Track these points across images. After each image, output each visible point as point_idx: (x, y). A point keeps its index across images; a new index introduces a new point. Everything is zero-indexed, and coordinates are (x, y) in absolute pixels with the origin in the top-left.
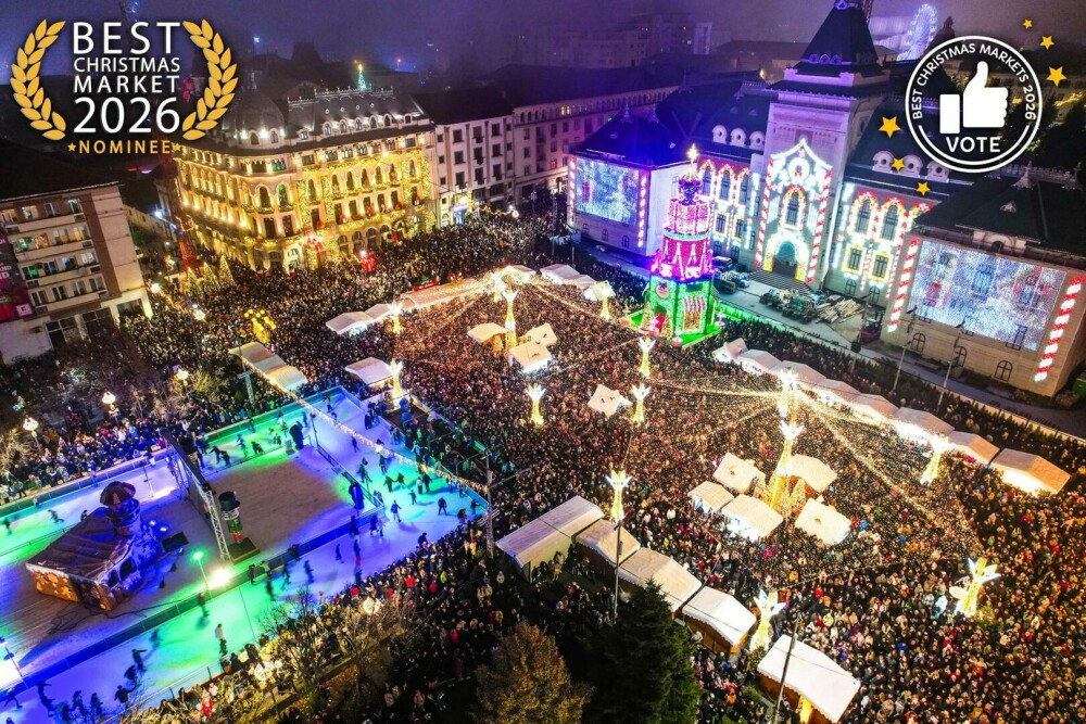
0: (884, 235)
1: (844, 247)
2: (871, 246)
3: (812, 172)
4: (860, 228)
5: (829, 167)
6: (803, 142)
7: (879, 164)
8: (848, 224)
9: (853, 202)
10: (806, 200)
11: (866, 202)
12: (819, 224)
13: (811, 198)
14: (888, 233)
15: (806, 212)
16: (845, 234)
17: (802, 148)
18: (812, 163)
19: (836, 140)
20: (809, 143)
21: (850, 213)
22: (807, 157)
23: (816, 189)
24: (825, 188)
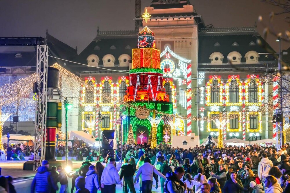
0: (231, 100)
1: (206, 115)
2: (224, 109)
3: (178, 67)
4: (214, 99)
5: (189, 61)
6: (167, 48)
7: (214, 60)
8: (205, 98)
9: (206, 83)
10: (176, 86)
11: (215, 82)
12: (188, 100)
13: (180, 84)
14: (234, 98)
15: (177, 94)
16: (205, 105)
17: (168, 52)
18: (176, 61)
19: (190, 43)
20: (172, 49)
21: (205, 91)
22: (172, 58)
23: (182, 77)
24: (188, 75)
